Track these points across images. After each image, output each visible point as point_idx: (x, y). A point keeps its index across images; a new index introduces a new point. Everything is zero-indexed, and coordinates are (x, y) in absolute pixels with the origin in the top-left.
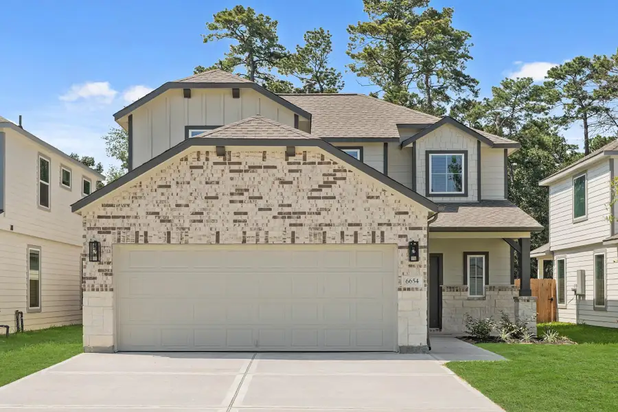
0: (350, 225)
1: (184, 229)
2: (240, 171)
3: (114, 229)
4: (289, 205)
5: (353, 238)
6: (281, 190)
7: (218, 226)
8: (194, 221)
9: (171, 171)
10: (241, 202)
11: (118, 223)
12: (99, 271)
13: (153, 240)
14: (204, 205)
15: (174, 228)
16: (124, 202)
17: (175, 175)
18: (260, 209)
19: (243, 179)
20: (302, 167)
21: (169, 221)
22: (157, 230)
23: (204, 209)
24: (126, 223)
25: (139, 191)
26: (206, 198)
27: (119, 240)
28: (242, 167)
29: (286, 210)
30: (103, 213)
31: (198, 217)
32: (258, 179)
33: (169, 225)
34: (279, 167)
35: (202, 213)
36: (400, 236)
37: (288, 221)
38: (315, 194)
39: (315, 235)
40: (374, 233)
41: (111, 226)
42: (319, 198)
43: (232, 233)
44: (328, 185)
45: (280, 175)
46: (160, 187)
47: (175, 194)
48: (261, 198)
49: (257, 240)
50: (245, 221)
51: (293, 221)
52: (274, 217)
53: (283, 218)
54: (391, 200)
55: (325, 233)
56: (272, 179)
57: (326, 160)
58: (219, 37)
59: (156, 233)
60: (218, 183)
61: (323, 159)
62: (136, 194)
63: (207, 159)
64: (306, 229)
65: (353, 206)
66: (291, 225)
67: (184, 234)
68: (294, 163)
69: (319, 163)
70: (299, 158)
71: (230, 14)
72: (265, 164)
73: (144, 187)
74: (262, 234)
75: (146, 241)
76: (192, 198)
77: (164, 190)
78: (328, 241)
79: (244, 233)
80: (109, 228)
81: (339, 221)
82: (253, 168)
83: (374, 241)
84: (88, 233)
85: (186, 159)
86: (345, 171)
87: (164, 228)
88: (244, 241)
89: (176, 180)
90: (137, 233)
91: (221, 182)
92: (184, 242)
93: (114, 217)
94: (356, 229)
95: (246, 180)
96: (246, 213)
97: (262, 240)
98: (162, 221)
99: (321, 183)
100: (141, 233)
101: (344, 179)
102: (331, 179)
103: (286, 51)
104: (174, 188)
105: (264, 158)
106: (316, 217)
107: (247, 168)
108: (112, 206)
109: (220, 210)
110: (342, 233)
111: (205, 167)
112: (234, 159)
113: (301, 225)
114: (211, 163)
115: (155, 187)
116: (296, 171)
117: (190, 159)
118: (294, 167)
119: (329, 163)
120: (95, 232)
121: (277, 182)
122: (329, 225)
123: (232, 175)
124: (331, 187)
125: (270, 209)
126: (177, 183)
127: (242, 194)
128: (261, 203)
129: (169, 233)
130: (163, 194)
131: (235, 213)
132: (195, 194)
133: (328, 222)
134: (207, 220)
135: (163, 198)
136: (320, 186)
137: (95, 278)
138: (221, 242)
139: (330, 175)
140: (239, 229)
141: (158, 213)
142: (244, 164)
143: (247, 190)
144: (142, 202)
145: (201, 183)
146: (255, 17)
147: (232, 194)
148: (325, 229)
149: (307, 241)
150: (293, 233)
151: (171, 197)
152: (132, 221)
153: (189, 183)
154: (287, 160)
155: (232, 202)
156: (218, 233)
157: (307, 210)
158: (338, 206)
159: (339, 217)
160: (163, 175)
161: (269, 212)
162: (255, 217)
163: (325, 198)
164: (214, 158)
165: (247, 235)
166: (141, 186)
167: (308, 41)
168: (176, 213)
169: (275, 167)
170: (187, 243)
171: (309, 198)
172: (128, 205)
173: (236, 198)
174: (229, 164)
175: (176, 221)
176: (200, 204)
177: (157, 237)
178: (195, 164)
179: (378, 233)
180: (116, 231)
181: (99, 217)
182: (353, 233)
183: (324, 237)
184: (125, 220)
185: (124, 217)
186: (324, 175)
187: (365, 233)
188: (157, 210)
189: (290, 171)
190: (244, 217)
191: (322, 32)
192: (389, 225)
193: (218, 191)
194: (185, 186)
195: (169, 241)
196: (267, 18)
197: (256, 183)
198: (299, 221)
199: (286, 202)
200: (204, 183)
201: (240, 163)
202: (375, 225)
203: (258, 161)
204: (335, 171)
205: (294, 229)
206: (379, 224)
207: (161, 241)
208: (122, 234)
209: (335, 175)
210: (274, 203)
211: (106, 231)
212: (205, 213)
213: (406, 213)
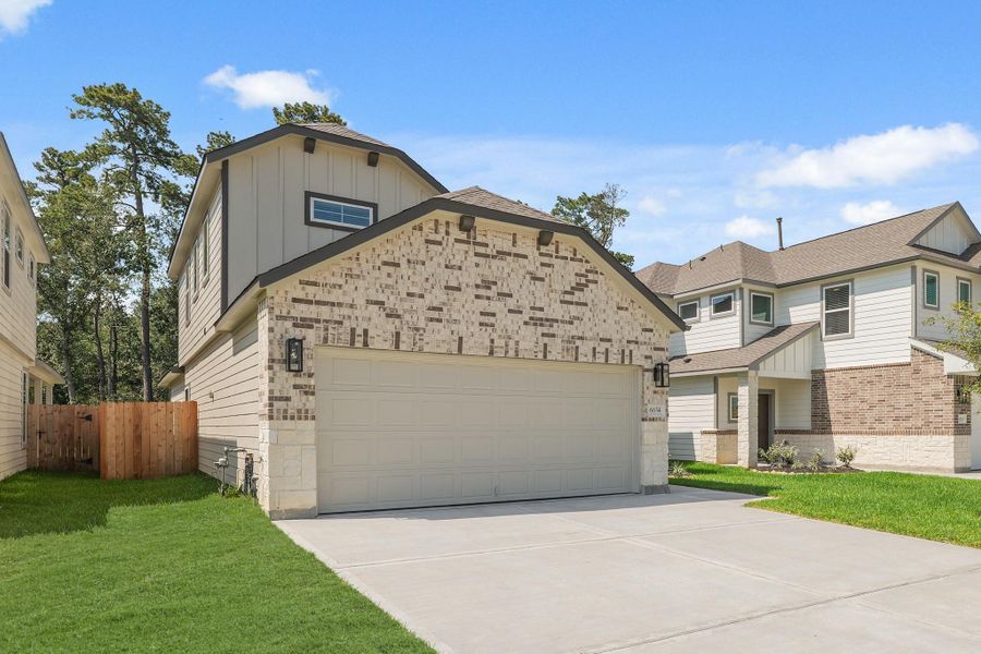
0: (602, 340)
1: (417, 329)
2: (487, 256)
3: (318, 321)
4: (541, 309)
5: (604, 356)
6: (532, 288)
7: (462, 329)
8: (432, 320)
9: (401, 242)
10: (488, 298)
11: (325, 312)
12: (295, 387)
13: (375, 343)
14: (444, 298)
15: (405, 327)
16: (333, 280)
17: (405, 249)
18: (510, 311)
19: (490, 267)
20: (553, 261)
21: (398, 316)
22: (381, 328)
23: (444, 304)
24: (337, 313)
25: (355, 265)
26: (447, 288)
27: (326, 339)
28: (489, 251)
29: (539, 314)
30: (301, 295)
31: (435, 315)
32: (506, 270)
33: (397, 321)
34: (530, 257)
35: (441, 309)
36: (647, 357)
37: (540, 330)
38: (568, 297)
39: (568, 350)
40: (623, 351)
41: (314, 316)
42: (571, 303)
43: (477, 341)
44: (580, 287)
45: (531, 268)
46: (385, 263)
47: (406, 277)
48: (510, 296)
49: (507, 352)
50: (492, 325)
51: (545, 330)
52: (526, 323)
53: (535, 324)
54: (639, 312)
55: (577, 347)
56: (522, 272)
57: (579, 256)
58: (90, 116)
59: (380, 332)
60: (460, 268)
61: (575, 255)
62: (351, 269)
63: (447, 233)
64: (558, 340)
65: (604, 316)
66: (543, 335)
67: (418, 337)
68: (546, 255)
69: (572, 259)
70: (551, 248)
71: (110, 91)
72: (514, 250)
73: (362, 261)
74: (512, 344)
75: (366, 344)
76: (428, 286)
77: (391, 269)
78: (581, 358)
79: (492, 341)
80: (311, 320)
81: (591, 334)
82: (502, 254)
83: (623, 362)
84: (276, 324)
85: (421, 229)
86: (597, 272)
87: (391, 326)
88: (491, 353)
89: (407, 257)
90: (353, 330)
91: (464, 268)
92: (417, 349)
93: (318, 303)
94: (607, 345)
95: (494, 269)
96: (494, 315)
97: (512, 353)
98: (388, 316)
99: (574, 285)
100: (359, 331)
101: (596, 282)
102: (583, 281)
103: (178, 151)
104: (404, 269)
105: (514, 242)
106: (568, 327)
107: (495, 253)
108: (315, 284)
109: (463, 306)
110: (594, 349)
111: (444, 243)
112: (479, 239)
113: (553, 336)
114: (451, 240)
115: (378, 263)
116: (549, 265)
117: (425, 229)
118: (546, 260)
119: (581, 261)
120: (289, 324)
121: (528, 277)
122: (581, 338)
123: (477, 259)
124: (583, 290)
125: (521, 312)
126: (409, 261)
127: (489, 288)
128: (511, 303)
129: (398, 334)
130: (389, 275)
131: (482, 314)
132: (431, 281)
133: (580, 335)
134: (448, 321)
135: (390, 281)
136: (572, 288)
137: (288, 399)
138: (463, 352)
139: (582, 275)
140: (486, 335)
141: (382, 303)
142: (491, 246)
143: (495, 283)
144: (360, 283)
145: (439, 265)
146: (141, 102)
147: (477, 286)
148: (578, 343)
149: (559, 357)
150: (545, 345)
151: (400, 281)
152: (346, 311)
153: (423, 263)
154: (538, 249)
155: (477, 297)
156: (461, 339)
157: (560, 318)
158: (590, 315)
159: (591, 329)
160: (389, 247)
161: (520, 316)
162: (505, 321)
163: (577, 304)
164: (456, 233)
165: (496, 344)
166: (358, 259)
167: (211, 143)
168: (407, 306)
169: (525, 257)
170: (421, 350)
171: (562, 302)
172: (340, 286)
173: (482, 292)
174: (475, 244)
175: (407, 317)
176: (437, 296)
177: (381, 339)
178: (432, 237)
179: (627, 352)
180: (322, 325)
181: (295, 300)
182: (604, 350)
183: (577, 354)
184: (336, 309)
185: (333, 304)
186: (577, 274)
187: (616, 351)
188: (381, 298)
189: (543, 264)
190: (492, 320)
191: (229, 137)
192: (637, 343)
193: (460, 280)
194: (419, 267)
195: (397, 346)
196: (158, 106)
197: (505, 275)
198: (551, 331)
199: (538, 305)
200: (443, 266)
201: (487, 245)
202: (625, 342)
203: (507, 246)
204: (587, 271)
205: (546, 340)
206: (629, 342)
207: (387, 346)
208: (331, 331)
209: (587, 276)
210: (526, 303)
211: (306, 323)
212: (445, 309)
213: (651, 331)
